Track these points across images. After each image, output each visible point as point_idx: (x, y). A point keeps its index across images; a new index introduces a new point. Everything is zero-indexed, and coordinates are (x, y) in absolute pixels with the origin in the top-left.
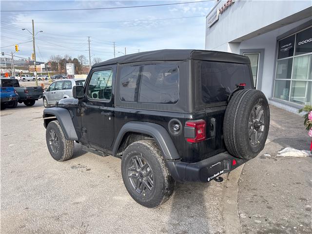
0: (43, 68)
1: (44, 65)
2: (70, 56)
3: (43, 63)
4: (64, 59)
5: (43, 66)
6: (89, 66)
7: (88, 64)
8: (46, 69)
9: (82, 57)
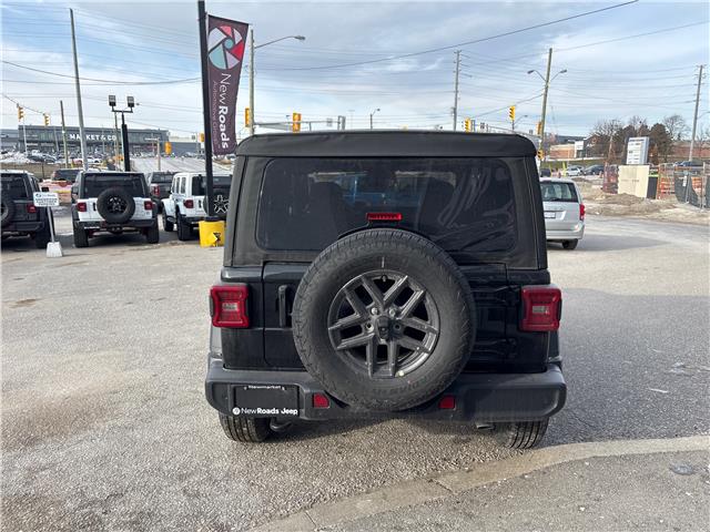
0: (578, 151)
1: (581, 143)
2: (642, 118)
3: (578, 139)
4: (630, 128)
5: (579, 145)
6: (689, 141)
7: (688, 136)
8: (585, 152)
9: (674, 118)
